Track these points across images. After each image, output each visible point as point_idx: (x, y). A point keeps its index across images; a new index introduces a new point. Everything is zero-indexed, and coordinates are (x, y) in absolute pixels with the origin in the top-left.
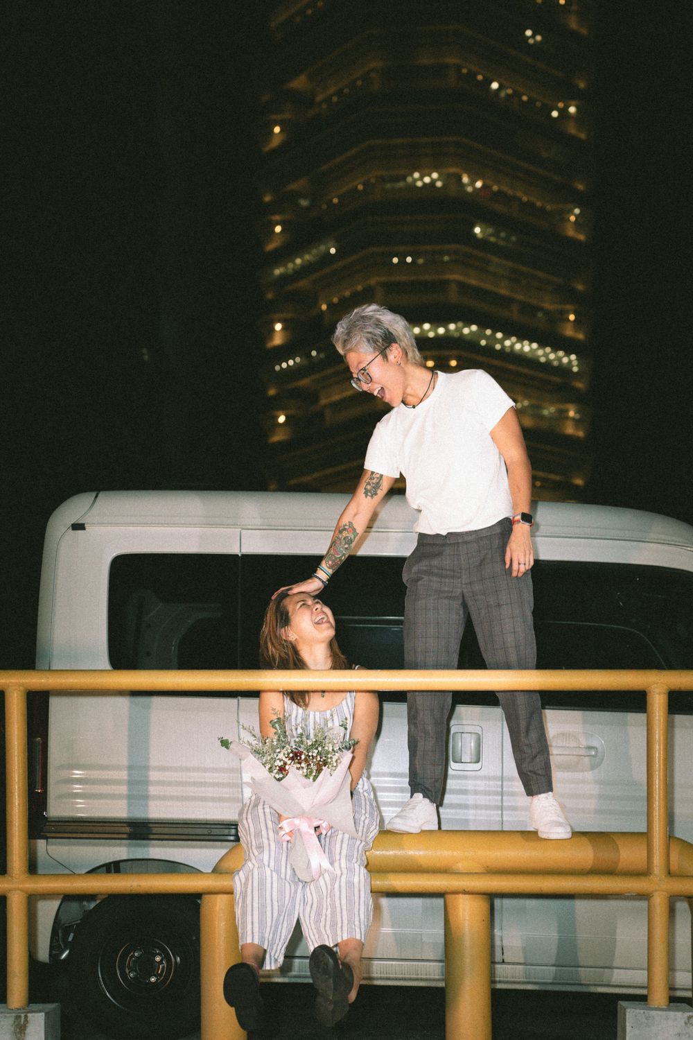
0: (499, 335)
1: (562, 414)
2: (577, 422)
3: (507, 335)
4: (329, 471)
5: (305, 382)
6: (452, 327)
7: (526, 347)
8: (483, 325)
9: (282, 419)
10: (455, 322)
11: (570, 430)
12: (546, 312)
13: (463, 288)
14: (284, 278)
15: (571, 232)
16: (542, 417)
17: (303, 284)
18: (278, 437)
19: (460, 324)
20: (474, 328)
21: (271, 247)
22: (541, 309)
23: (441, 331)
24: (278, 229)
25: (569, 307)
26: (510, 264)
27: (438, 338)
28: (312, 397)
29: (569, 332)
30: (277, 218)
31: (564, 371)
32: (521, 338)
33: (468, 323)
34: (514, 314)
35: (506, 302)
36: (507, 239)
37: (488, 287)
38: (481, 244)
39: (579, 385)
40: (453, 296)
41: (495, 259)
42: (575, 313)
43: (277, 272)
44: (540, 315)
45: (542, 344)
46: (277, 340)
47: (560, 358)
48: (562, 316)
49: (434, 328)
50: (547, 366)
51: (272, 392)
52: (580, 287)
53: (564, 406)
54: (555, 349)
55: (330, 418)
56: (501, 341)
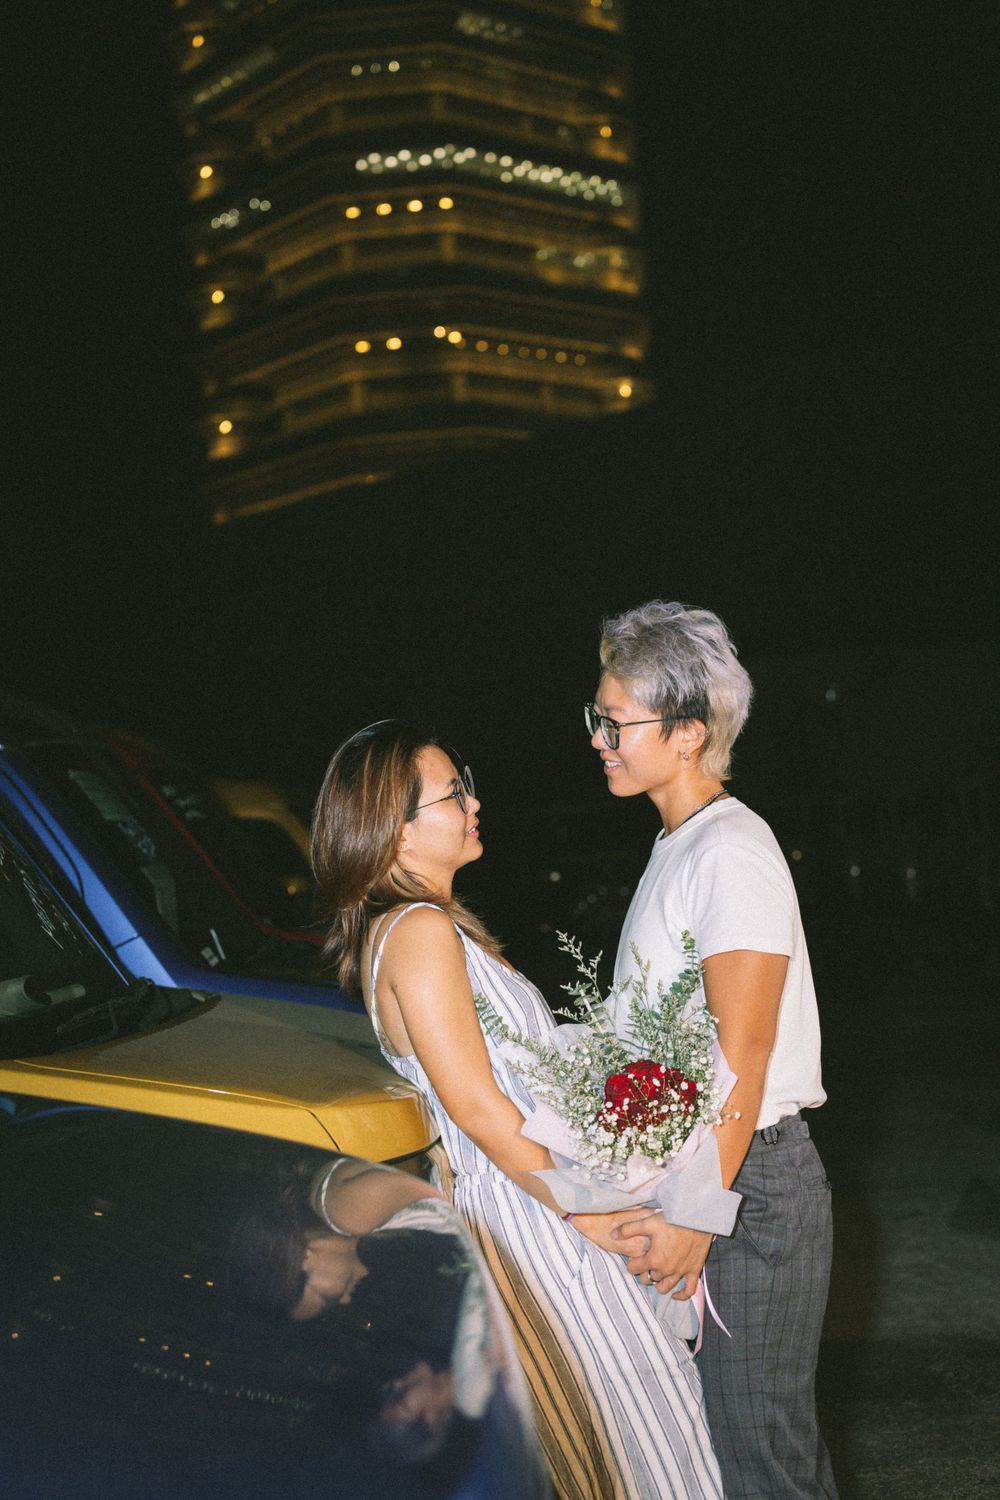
0: (506, 161)
1: (603, 264)
2: (625, 273)
3: (518, 160)
4: (283, 362)
5: (245, 244)
6: (440, 153)
7: (547, 175)
8: (482, 148)
9: (218, 297)
10: (442, 145)
11: (614, 282)
12: (571, 127)
13: (452, 101)
14: (206, 107)
15: (596, 20)
16: (576, 269)
17: (235, 111)
18: (213, 321)
19: (451, 148)
20: (470, 153)
21: (189, 65)
22: (564, 124)
23: (425, 160)
24: (198, 41)
25: (600, 118)
26: (513, 66)
27: (422, 170)
28: (254, 263)
29: (603, 151)
30: (193, 27)
31: (601, 205)
32: (537, 164)
33: (461, 148)
34: (526, 132)
35: (513, 116)
36: (507, 32)
37: (488, 98)
38: (476, 42)
39: (624, 222)
40: (438, 112)
41: (493, 61)
42: (612, 125)
43: (201, 98)
44: (563, 133)
45: (567, 171)
46: (205, 191)
47: (596, 187)
48: (592, 131)
49: (415, 157)
50: (578, 200)
51: (201, 260)
52: (614, 91)
53: (604, 252)
54: (587, 175)
55: (283, 290)
56: (510, 169)
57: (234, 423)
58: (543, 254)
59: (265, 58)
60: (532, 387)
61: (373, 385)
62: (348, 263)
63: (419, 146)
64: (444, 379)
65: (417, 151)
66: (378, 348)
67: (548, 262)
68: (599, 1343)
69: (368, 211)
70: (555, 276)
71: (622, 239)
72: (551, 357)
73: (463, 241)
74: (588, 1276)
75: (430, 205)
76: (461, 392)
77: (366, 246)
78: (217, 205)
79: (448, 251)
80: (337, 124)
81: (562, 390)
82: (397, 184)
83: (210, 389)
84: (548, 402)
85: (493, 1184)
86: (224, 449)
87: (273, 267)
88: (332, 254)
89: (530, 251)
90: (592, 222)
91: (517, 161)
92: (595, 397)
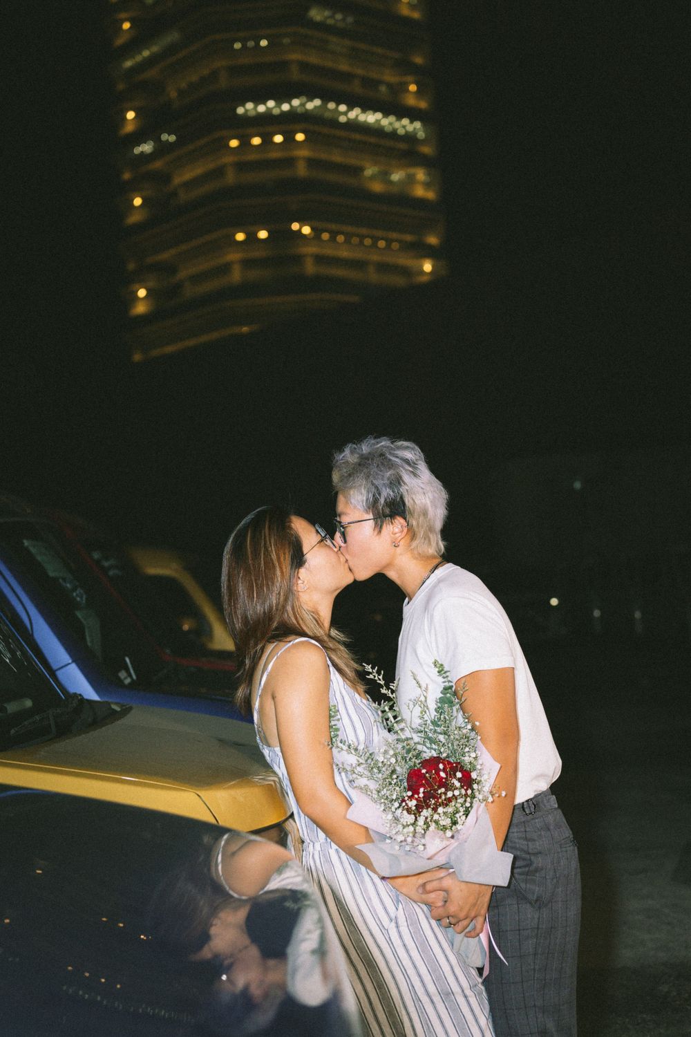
0: (343, 108)
1: (411, 179)
2: (427, 185)
4: (184, 247)
5: (158, 165)
6: (296, 102)
7: (371, 118)
8: (325, 99)
9: (138, 202)
10: (297, 97)
11: (420, 192)
12: (389, 85)
13: (304, 66)
14: (132, 70)
15: (405, 11)
16: (391, 183)
17: (152, 73)
18: (134, 219)
19: (304, 99)
20: (317, 102)
21: (119, 41)
22: (383, 82)
23: (285, 107)
24: (126, 26)
25: (409, 78)
26: (347, 42)
27: (283, 114)
28: (164, 178)
29: (411, 101)
30: (123, 15)
31: (410, 138)
32: (364, 110)
33: (311, 99)
34: (357, 88)
35: (348, 77)
36: (344, 20)
37: (329, 64)
38: (321, 26)
39: (426, 150)
40: (295, 75)
41: (334, 39)
42: (417, 83)
43: (128, 64)
44: (383, 89)
45: (386, 114)
46: (129, 128)
47: (405, 126)
48: (403, 87)
49: (279, 104)
50: (393, 135)
51: (127, 176)
52: (418, 60)
53: (412, 170)
54: (399, 117)
55: (183, 197)
56: (345, 113)
57: (148, 290)
58: (369, 171)
59: (173, 37)
60: (359, 265)
61: (247, 263)
62: (231, 178)
63: (280, 98)
64: (298, 259)
65: (279, 101)
66: (251, 237)
67: (373, 178)
68: (411, 972)
69: (245, 142)
70: (377, 187)
71: (424, 161)
72: (374, 245)
73: (312, 163)
74: (402, 921)
75: (289, 138)
76: (310, 268)
77: (241, 167)
78: (138, 137)
79: (302, 170)
80: (223, 82)
81: (383, 267)
82: (266, 123)
83: (131, 266)
84: (373, 276)
85: (330, 850)
86: (140, 309)
87: (177, 180)
88: (219, 172)
89: (361, 169)
90: (404, 150)
91: (351, 108)
92: (406, 272)
